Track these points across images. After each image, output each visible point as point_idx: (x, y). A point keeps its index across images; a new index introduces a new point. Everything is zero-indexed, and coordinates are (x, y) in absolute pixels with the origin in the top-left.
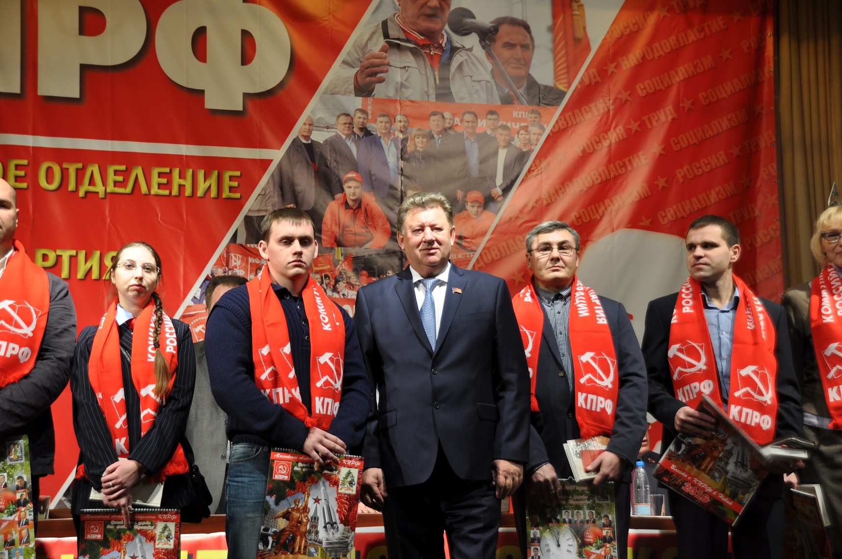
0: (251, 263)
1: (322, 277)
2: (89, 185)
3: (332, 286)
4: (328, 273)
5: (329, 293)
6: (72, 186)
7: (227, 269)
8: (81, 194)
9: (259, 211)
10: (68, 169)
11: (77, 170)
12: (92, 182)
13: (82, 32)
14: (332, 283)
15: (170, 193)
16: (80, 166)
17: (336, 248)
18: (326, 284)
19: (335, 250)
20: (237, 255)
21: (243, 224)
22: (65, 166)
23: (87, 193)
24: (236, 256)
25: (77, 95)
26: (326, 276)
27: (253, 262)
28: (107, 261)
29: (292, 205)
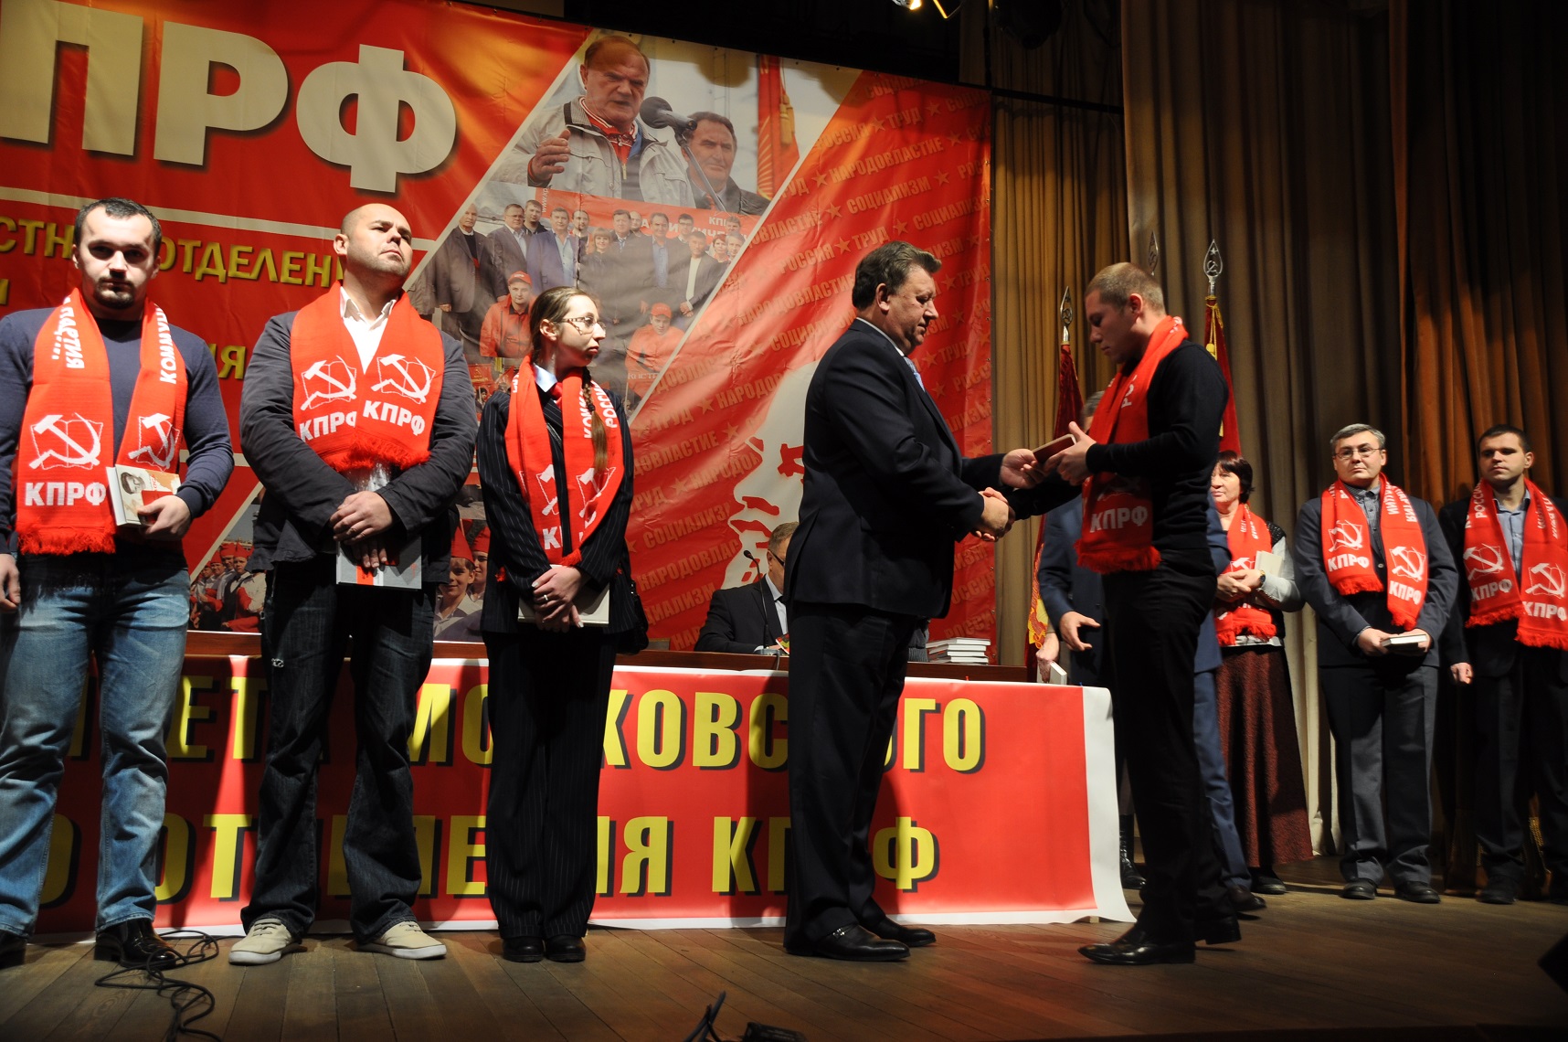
1: (477, 391)
2: (208, 266)
4: (484, 387)
6: (187, 267)
8: (198, 276)
10: (183, 246)
11: (195, 248)
12: (211, 263)
13: (210, 91)
15: (303, 282)
16: (198, 243)
17: (496, 359)
22: (181, 242)
23: (204, 275)
25: (200, 162)
26: (483, 390)
28: (225, 357)
29: (447, 305)
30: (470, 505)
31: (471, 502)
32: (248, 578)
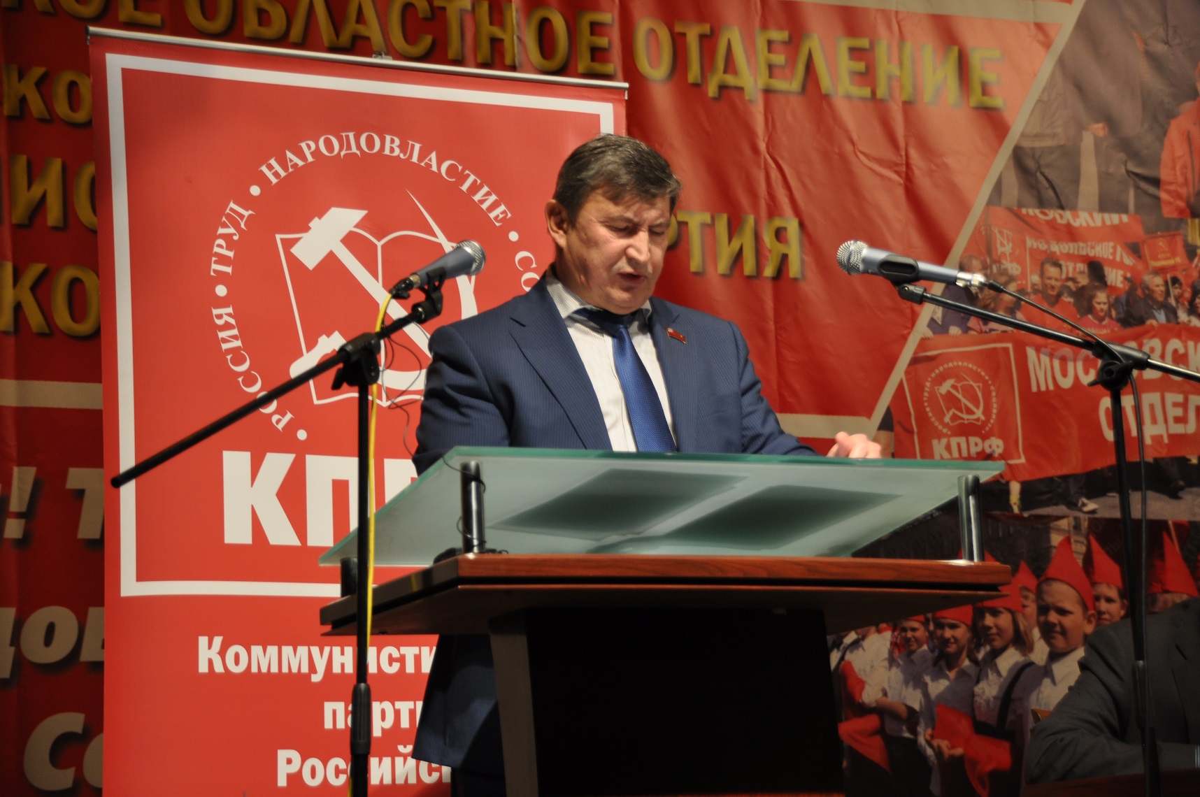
0: (1031, 249)
1: (1166, 283)
2: (725, 72)
3: (1186, 303)
4: (1177, 274)
5: (1183, 316)
6: (694, 73)
7: (988, 260)
8: (712, 90)
9: (1037, 136)
10: (684, 35)
11: (702, 37)
12: (730, 66)
14: (1188, 295)
15: (874, 93)
16: (706, 28)
17: (1189, 221)
18: (1175, 297)
19: (1187, 224)
20: (1005, 231)
21: (1012, 164)
22: (679, 28)
23: (723, 88)
24: (1001, 233)
26: (1175, 281)
27: (1035, 247)
28: (768, 238)
29: (1100, 125)
30: (1180, 494)
31: (1182, 488)
32: (856, 644)
